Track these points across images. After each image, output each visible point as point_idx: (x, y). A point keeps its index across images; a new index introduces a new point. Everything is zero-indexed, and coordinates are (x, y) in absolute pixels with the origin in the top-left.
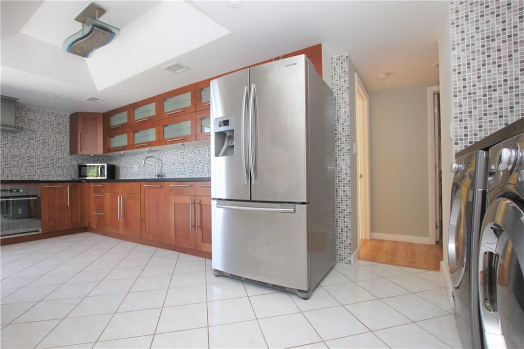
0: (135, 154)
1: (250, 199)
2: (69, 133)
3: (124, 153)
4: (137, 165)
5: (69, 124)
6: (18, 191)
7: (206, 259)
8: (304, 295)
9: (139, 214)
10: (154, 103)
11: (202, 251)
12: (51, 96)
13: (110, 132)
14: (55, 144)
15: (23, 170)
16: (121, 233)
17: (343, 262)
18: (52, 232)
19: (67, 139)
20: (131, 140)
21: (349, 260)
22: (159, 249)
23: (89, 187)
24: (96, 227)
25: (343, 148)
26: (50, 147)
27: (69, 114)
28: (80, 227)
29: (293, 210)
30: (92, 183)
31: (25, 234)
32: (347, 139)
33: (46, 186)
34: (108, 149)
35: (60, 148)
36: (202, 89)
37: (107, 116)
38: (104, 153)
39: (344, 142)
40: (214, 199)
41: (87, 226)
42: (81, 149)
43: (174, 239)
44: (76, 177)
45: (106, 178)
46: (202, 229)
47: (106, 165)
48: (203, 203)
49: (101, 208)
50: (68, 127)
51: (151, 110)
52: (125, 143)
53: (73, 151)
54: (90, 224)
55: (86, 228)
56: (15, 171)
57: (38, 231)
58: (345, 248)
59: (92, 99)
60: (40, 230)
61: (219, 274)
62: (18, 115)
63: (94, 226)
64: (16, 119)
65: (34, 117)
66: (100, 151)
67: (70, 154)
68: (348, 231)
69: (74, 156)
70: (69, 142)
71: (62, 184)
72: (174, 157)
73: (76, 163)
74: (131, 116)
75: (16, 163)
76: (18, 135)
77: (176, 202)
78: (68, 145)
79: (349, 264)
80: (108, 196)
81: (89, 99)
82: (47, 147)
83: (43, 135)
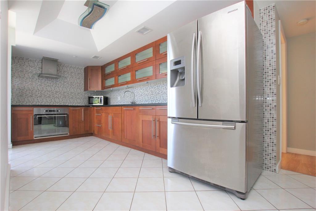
0: (119, 90)
1: (197, 118)
2: (84, 79)
3: (112, 89)
4: (120, 97)
5: (84, 73)
6: (57, 111)
7: (163, 159)
8: (242, 196)
9: (120, 126)
10: (130, 57)
11: (160, 153)
12: (74, 56)
13: (105, 77)
14: (77, 85)
15: (61, 100)
16: (110, 137)
17: (269, 170)
18: (74, 135)
19: (83, 82)
20: (117, 81)
21: (274, 169)
22: (132, 149)
23: (94, 109)
24: (97, 134)
25: (270, 79)
26: (74, 86)
27: (84, 68)
28: (89, 133)
29: (234, 127)
30: (95, 107)
31: (61, 136)
32: (274, 72)
33: (71, 109)
34: (104, 87)
35: (79, 87)
36: (160, 44)
37: (103, 68)
38: (102, 90)
39: (271, 75)
40: (169, 117)
41: (92, 132)
42: (90, 88)
43: (141, 143)
44: (87, 104)
45: (103, 104)
46: (160, 138)
47: (103, 97)
48: (161, 120)
49: (100, 122)
50: (83, 75)
51: (128, 61)
52: (113, 83)
53: (86, 89)
54: (94, 131)
55: (92, 133)
56: (57, 100)
57: (67, 134)
58: (270, 159)
59: (95, 57)
60: (68, 134)
61: (173, 171)
62: (59, 69)
63: (96, 132)
64: (57, 71)
65: (66, 70)
66: (100, 88)
67: (84, 91)
68: (274, 145)
69: (86, 92)
70: (83, 84)
71: (80, 107)
72: (141, 91)
73: (87, 96)
74: (116, 66)
75: (57, 96)
76: (59, 80)
77: (143, 119)
78: (83, 85)
79: (274, 172)
80: (104, 115)
81: (94, 57)
82: (73, 86)
83: (71, 80)
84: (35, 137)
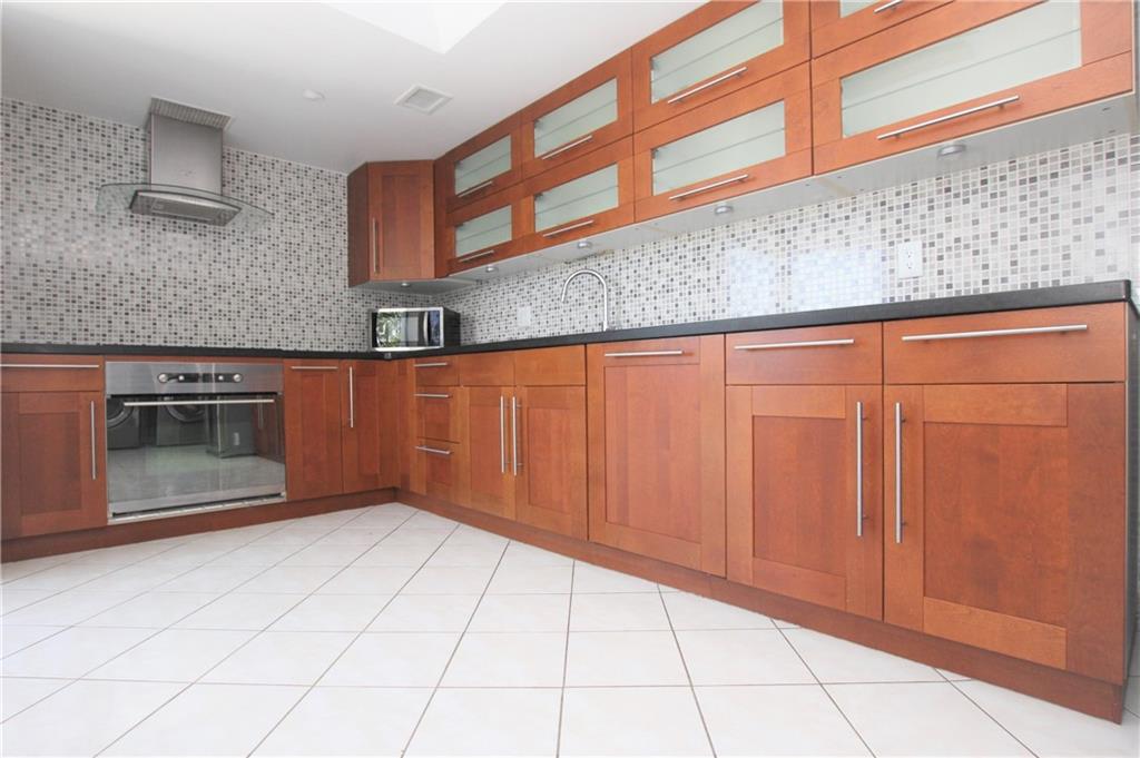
2: (346, 226)
3: (496, 269)
4: (529, 308)
5: (345, 201)
6: (229, 378)
9: (579, 456)
10: (614, 82)
12: (310, 94)
13: (454, 210)
14: (315, 255)
15: (242, 327)
16: (509, 514)
18: (306, 502)
19: (342, 243)
20: (524, 221)
23: (403, 372)
24: (423, 491)
26: (302, 263)
27: (346, 175)
28: (380, 487)
30: (414, 360)
31: (247, 504)
33: (297, 366)
34: (450, 262)
35: (327, 267)
37: (443, 169)
38: (436, 277)
41: (398, 484)
42: (377, 267)
44: (364, 349)
45: (442, 345)
46: (923, 537)
47: (441, 309)
49: (439, 432)
50: (345, 209)
51: (599, 110)
52: (505, 236)
53: (358, 276)
54: (405, 480)
55: (394, 489)
56: (223, 328)
57: (278, 495)
60: (284, 494)
62: (229, 174)
63: (417, 486)
64: (223, 185)
65: (265, 182)
66: (427, 271)
67: (352, 284)
69: (358, 290)
70: (346, 251)
71: (336, 361)
72: (665, 266)
73: (364, 310)
74: (522, 148)
75: (224, 307)
76: (229, 227)
78: (345, 259)
80: (463, 397)
82: (295, 263)
83: (286, 231)
84: (115, 515)
